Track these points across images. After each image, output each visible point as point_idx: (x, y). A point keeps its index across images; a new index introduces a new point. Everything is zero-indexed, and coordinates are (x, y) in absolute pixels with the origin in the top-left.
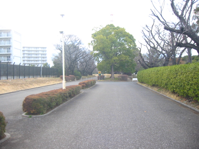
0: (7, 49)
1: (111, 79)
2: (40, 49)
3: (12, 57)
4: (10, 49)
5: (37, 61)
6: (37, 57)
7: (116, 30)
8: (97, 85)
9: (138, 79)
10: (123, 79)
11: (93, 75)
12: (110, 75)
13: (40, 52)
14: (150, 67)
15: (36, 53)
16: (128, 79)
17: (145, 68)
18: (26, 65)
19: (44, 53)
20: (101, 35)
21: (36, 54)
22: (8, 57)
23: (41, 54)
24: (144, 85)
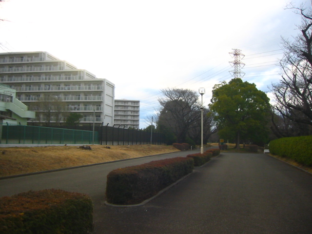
0: (97, 106)
1: (236, 149)
2: (130, 104)
3: (102, 117)
4: (100, 106)
5: (124, 120)
6: (125, 116)
7: (243, 88)
8: (221, 156)
9: (270, 150)
10: (252, 150)
11: (208, 143)
12: (235, 145)
13: (130, 109)
14: (285, 136)
15: (123, 109)
16: (259, 150)
17: (279, 137)
18: (120, 127)
19: (136, 109)
20: (226, 96)
21: (125, 111)
22: (97, 116)
23: (132, 111)
24: (275, 157)
